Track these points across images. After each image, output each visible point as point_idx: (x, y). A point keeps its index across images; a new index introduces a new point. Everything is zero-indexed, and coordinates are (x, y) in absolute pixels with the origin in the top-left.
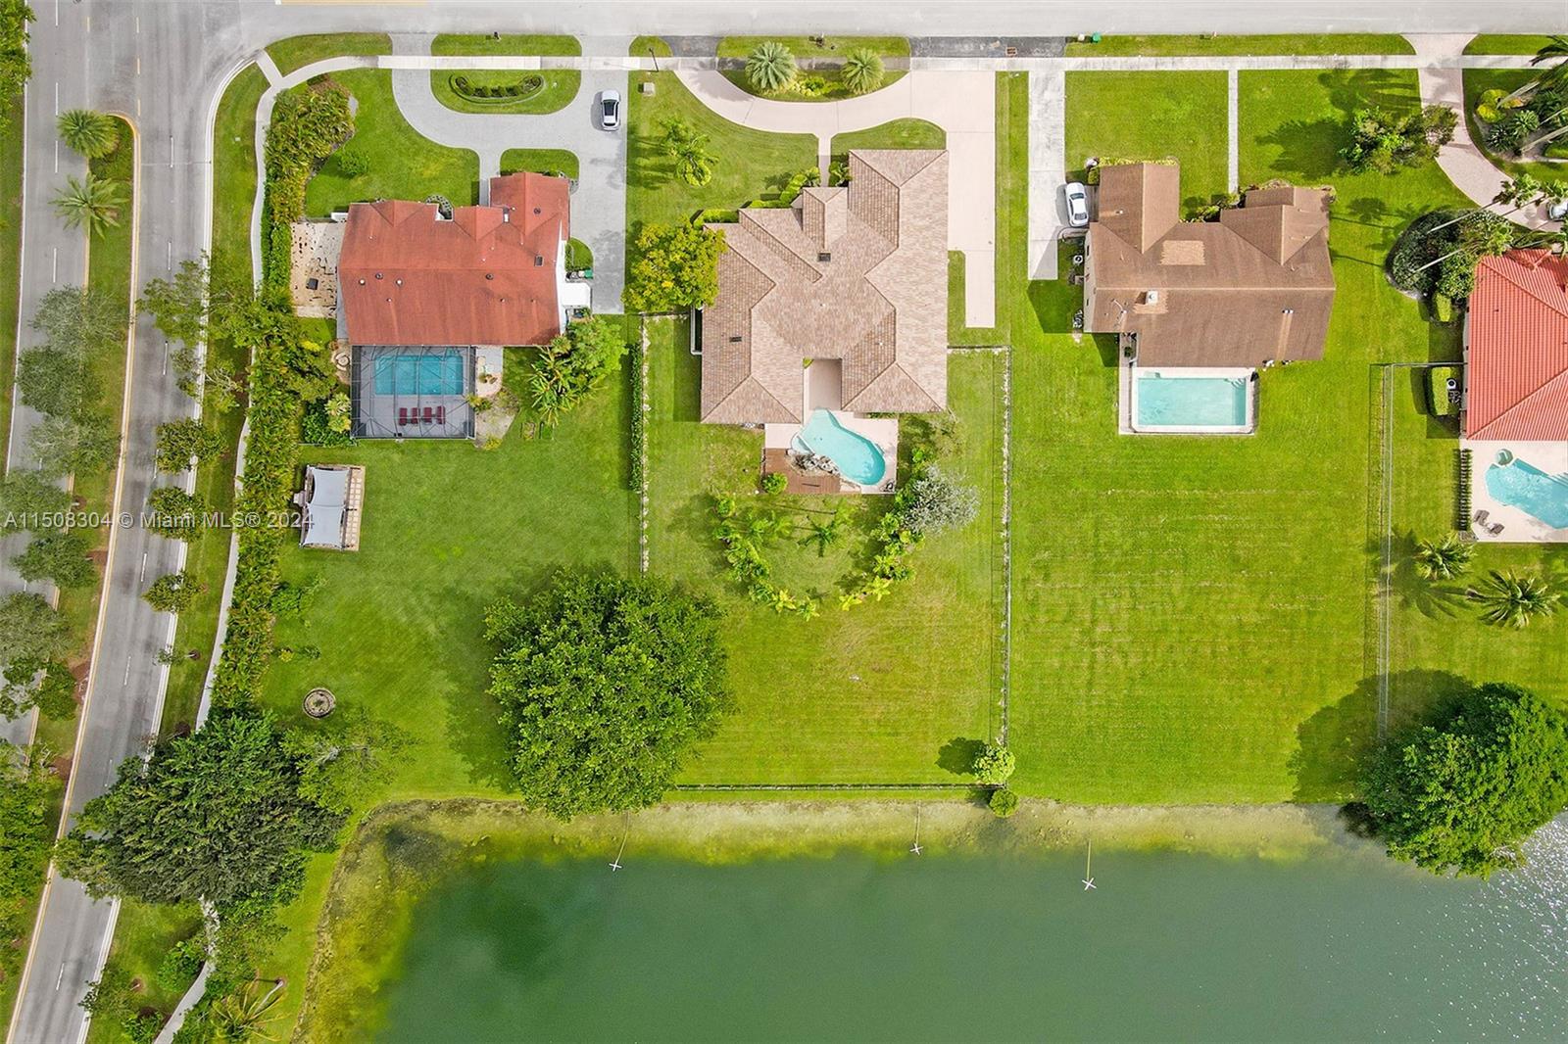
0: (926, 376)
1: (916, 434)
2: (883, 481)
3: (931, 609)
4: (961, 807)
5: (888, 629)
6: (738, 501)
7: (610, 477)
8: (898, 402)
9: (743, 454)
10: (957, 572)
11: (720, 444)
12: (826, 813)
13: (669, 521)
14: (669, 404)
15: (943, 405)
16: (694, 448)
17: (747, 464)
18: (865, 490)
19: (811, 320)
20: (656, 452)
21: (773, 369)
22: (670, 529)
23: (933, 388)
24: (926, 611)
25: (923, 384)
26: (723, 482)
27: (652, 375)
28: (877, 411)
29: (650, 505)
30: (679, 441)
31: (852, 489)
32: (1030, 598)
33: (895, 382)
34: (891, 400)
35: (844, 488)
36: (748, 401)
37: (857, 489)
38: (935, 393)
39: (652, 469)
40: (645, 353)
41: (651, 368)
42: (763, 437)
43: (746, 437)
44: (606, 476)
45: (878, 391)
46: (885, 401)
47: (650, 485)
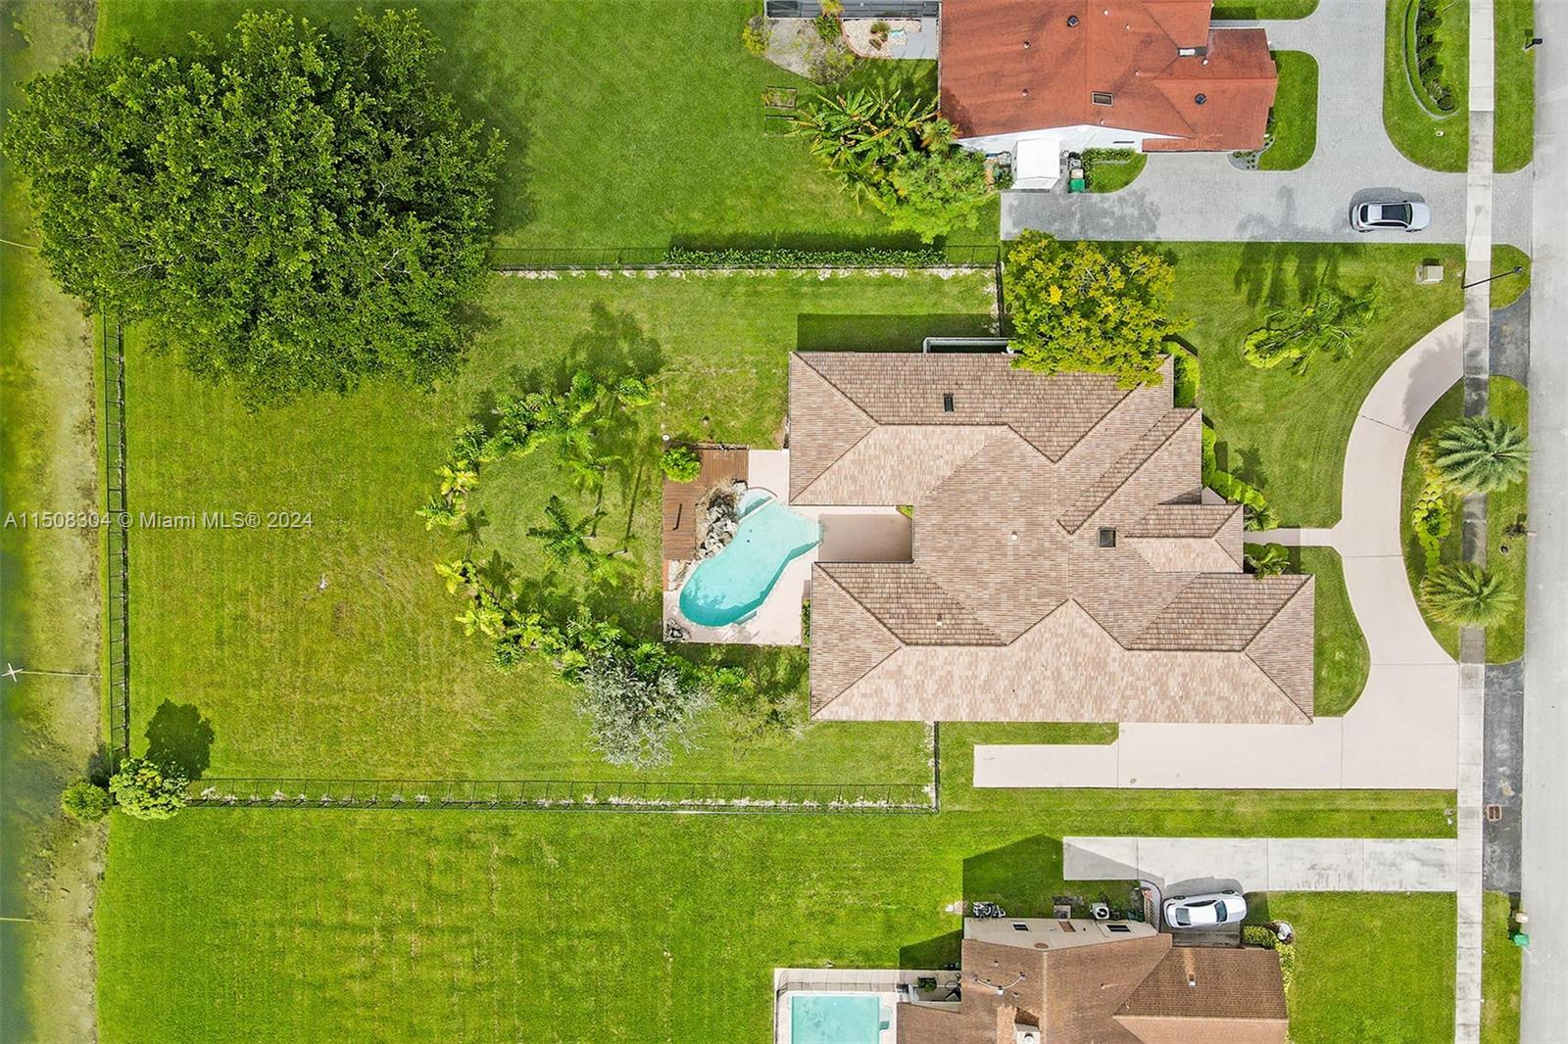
0: (878, 691)
1: (774, 672)
2: (686, 622)
3: (451, 693)
4: (91, 737)
5: (413, 632)
6: (650, 410)
7: (694, 222)
8: (828, 647)
9: (737, 417)
10: (519, 730)
11: (755, 383)
12: (79, 540)
13: (613, 308)
14: (830, 307)
15: (824, 715)
16: (748, 345)
17: (719, 423)
18: (672, 598)
19: (986, 517)
20: (741, 289)
21: (893, 461)
22: (598, 309)
23: (857, 700)
24: (445, 686)
25: (863, 686)
26: (685, 388)
27: (882, 283)
28: (814, 616)
29: (644, 281)
30: (760, 322)
31: (671, 577)
32: (473, 837)
33: (867, 645)
34: (833, 638)
35: (674, 567)
36: (831, 423)
37: (672, 585)
38: (846, 703)
39: (710, 282)
40: (927, 272)
41: (899, 281)
42: (769, 445)
43: (769, 421)
44: (697, 215)
45: (848, 618)
46: (830, 628)
47: (679, 281)
